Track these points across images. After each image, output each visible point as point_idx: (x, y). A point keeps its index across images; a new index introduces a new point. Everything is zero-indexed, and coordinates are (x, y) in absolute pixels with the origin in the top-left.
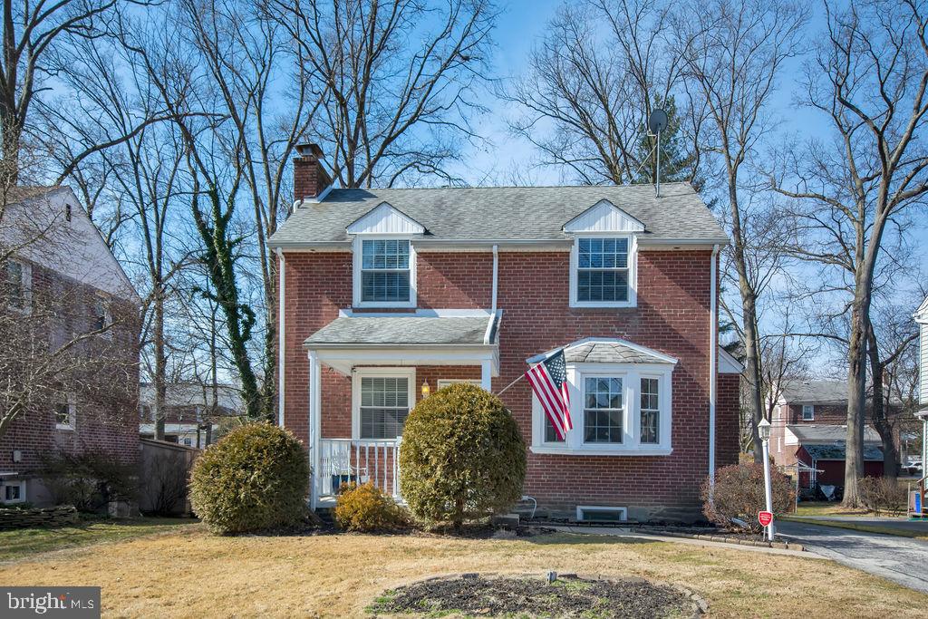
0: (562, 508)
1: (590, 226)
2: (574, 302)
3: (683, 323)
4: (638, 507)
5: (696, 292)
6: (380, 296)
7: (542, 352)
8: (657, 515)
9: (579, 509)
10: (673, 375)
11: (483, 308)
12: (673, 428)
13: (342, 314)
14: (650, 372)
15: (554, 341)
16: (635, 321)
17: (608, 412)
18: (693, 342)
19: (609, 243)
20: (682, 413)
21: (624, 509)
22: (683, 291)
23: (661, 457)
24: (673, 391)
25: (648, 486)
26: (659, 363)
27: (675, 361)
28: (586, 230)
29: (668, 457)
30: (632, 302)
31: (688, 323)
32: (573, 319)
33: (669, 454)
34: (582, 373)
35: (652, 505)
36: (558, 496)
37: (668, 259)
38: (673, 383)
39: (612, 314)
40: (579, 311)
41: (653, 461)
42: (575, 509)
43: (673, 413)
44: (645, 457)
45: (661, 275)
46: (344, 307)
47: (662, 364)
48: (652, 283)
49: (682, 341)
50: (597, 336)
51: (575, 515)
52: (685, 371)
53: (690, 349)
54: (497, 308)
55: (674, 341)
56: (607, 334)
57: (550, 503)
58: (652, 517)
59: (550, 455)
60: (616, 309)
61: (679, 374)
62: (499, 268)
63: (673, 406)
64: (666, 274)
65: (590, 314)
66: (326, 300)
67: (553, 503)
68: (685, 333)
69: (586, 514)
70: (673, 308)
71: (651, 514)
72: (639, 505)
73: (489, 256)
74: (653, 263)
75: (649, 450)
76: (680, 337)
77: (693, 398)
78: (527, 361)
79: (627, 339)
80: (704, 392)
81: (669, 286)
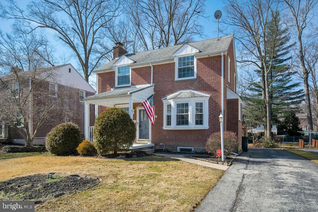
0: (173, 147)
1: (181, 52)
2: (177, 78)
3: (212, 82)
4: (197, 147)
5: (217, 71)
6: (122, 83)
7: (166, 96)
8: (203, 150)
9: (178, 148)
10: (209, 101)
11: (149, 84)
12: (209, 119)
13: (112, 89)
14: (199, 100)
15: (170, 92)
16: (196, 83)
17: (184, 115)
18: (216, 88)
19: (188, 58)
20: (212, 114)
21: (193, 148)
22: (212, 71)
23: (205, 130)
24: (209, 106)
25: (201, 140)
26: (203, 96)
27: (209, 96)
28: (180, 54)
29: (207, 130)
30: (195, 77)
31: (214, 82)
32: (176, 84)
33: (208, 129)
34: (175, 102)
35: (202, 147)
36: (172, 143)
37: (207, 60)
38: (209, 103)
39: (188, 81)
40: (178, 82)
41: (202, 131)
42: (177, 148)
43: (209, 114)
44: (199, 130)
45: (204, 66)
46: (112, 87)
47: (204, 97)
48: (201, 69)
49: (211, 89)
50: (183, 89)
51: (177, 150)
52: (213, 99)
53: (215, 91)
54: (153, 83)
55: (209, 89)
56: (187, 88)
57: (169, 146)
58: (201, 151)
59: (169, 130)
60: (189, 79)
61: (211, 100)
62: (153, 70)
63: (209, 111)
64: (206, 66)
65: (180, 82)
66: (108, 86)
67: (170, 146)
68: (213, 86)
69: (181, 150)
70: (209, 77)
71: (201, 150)
72: (198, 146)
73: (150, 67)
74: (201, 62)
75: (199, 127)
76: (211, 87)
77: (216, 108)
78: (162, 99)
79: (193, 90)
80: (220, 106)
81: (207, 70)
